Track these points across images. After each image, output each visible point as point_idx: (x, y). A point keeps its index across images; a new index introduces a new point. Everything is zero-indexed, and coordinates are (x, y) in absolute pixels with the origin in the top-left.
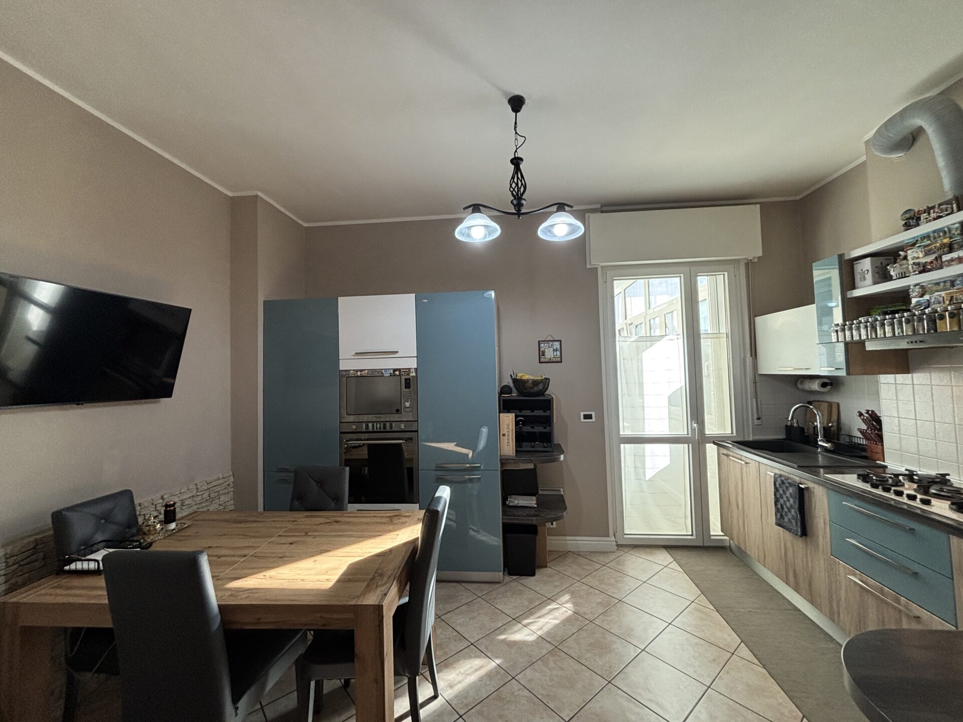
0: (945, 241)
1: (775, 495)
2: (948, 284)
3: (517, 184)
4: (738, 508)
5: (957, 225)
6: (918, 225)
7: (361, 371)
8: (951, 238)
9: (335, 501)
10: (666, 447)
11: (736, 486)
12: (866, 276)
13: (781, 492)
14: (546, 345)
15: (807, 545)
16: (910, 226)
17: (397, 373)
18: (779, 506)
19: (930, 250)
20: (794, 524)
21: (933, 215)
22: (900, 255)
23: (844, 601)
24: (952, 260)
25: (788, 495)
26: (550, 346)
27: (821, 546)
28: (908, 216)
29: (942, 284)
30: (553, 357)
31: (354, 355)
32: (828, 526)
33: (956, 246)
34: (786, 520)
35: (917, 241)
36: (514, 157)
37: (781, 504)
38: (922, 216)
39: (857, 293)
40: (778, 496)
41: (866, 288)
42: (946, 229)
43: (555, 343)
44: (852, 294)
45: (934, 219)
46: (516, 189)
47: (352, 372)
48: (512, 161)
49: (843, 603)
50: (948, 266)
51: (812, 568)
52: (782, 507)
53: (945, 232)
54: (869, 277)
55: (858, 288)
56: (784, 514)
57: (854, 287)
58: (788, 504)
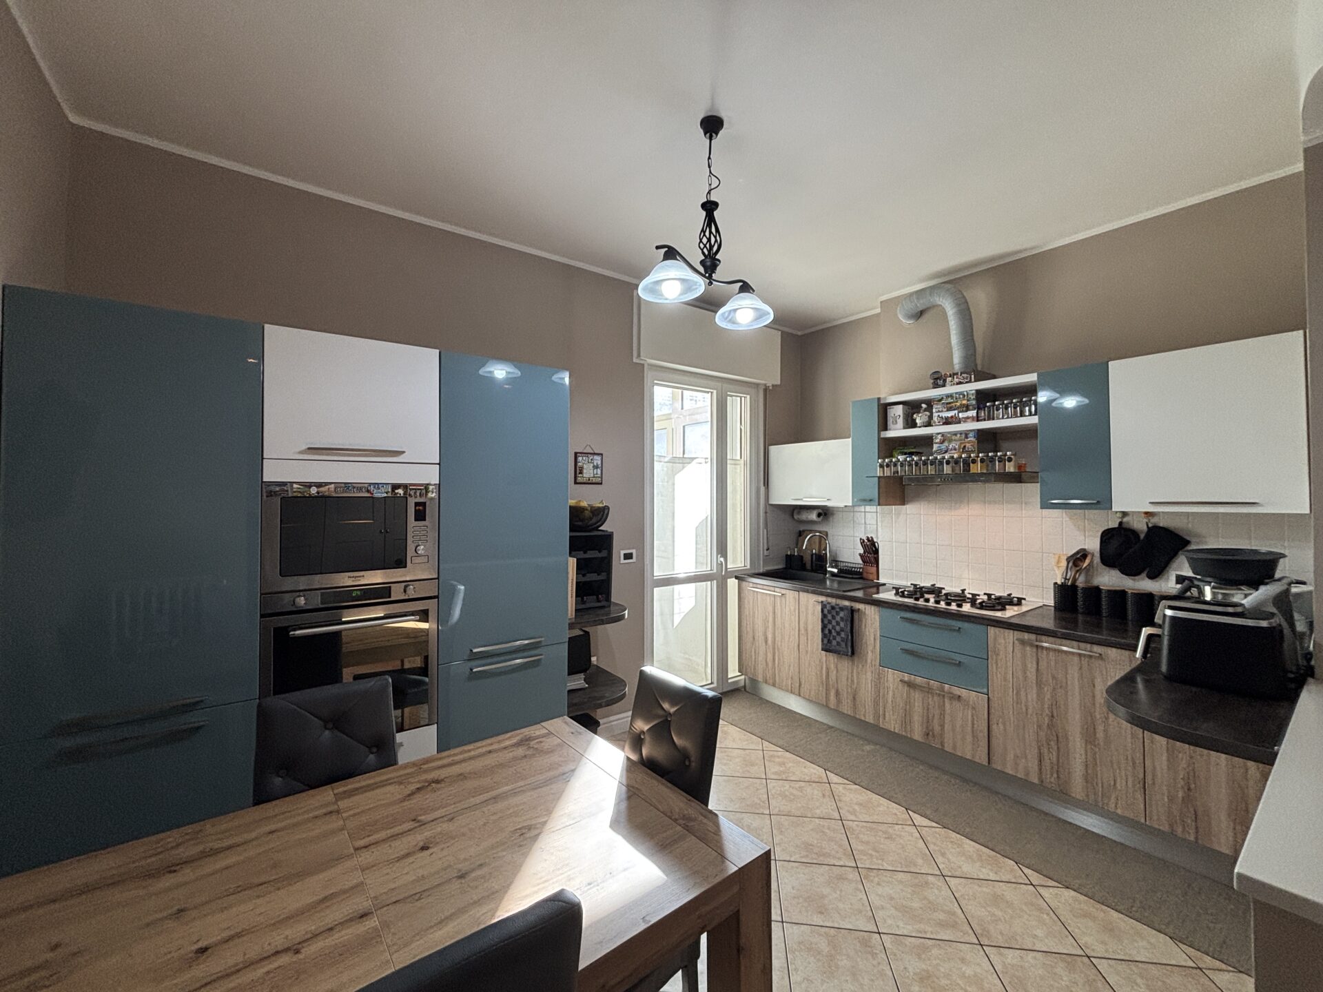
0: (965, 402)
1: (822, 621)
2: (963, 436)
3: (709, 240)
4: (766, 642)
5: (974, 392)
6: (944, 386)
7: (319, 485)
8: (968, 401)
9: (375, 750)
10: (693, 585)
11: (766, 621)
12: (898, 420)
13: (830, 617)
14: (584, 458)
15: (853, 664)
16: (937, 385)
17: (400, 491)
18: (827, 632)
19: (951, 408)
20: (844, 646)
21: (956, 380)
22: (922, 407)
23: (891, 703)
24: (968, 418)
25: (838, 618)
26: (590, 461)
27: (869, 661)
28: (936, 376)
29: (959, 435)
30: (592, 475)
31: (301, 452)
32: (878, 642)
33: (971, 407)
34: (834, 643)
35: (942, 398)
36: (706, 200)
37: (829, 630)
38: (948, 379)
39: (891, 434)
40: (826, 622)
41: (897, 431)
42: (965, 393)
43: (596, 457)
44: (886, 434)
45: (958, 384)
46: (708, 246)
47: (295, 486)
48: (704, 206)
49: (889, 705)
50: (964, 422)
51: (858, 683)
52: (830, 632)
53: (964, 396)
54: (900, 422)
55: (890, 430)
56: (831, 638)
57: (886, 428)
58: (838, 628)
